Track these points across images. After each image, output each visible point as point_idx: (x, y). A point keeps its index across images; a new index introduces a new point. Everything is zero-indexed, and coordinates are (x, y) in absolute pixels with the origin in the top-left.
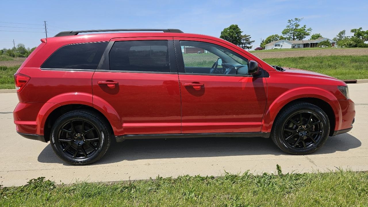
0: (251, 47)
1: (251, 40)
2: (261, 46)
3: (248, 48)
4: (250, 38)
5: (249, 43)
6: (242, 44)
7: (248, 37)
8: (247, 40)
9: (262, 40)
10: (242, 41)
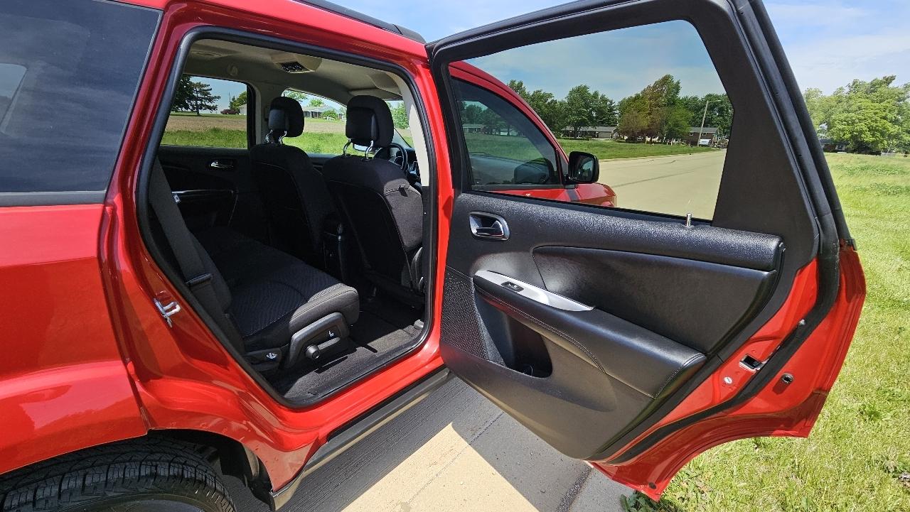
0: (214, 108)
1: (212, 94)
2: (231, 106)
3: (210, 108)
4: (211, 89)
5: (210, 100)
6: (197, 99)
7: (205, 88)
8: (205, 93)
9: (232, 97)
10: (196, 95)
